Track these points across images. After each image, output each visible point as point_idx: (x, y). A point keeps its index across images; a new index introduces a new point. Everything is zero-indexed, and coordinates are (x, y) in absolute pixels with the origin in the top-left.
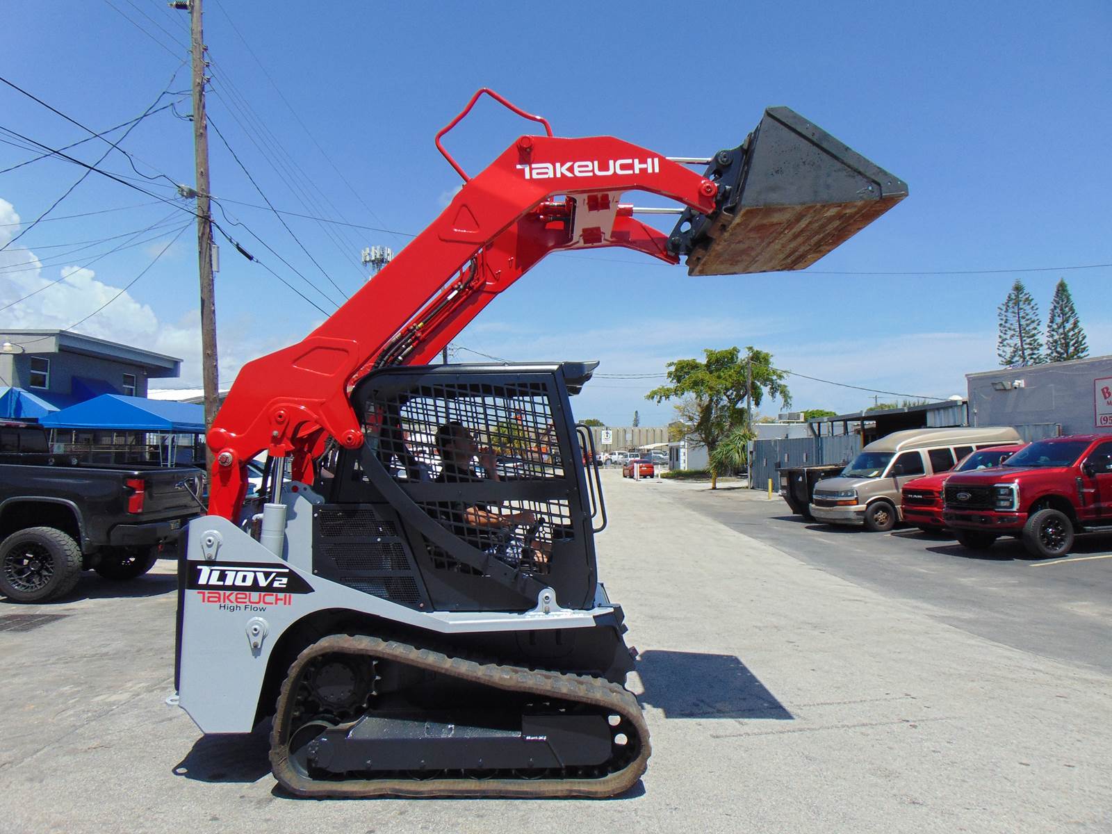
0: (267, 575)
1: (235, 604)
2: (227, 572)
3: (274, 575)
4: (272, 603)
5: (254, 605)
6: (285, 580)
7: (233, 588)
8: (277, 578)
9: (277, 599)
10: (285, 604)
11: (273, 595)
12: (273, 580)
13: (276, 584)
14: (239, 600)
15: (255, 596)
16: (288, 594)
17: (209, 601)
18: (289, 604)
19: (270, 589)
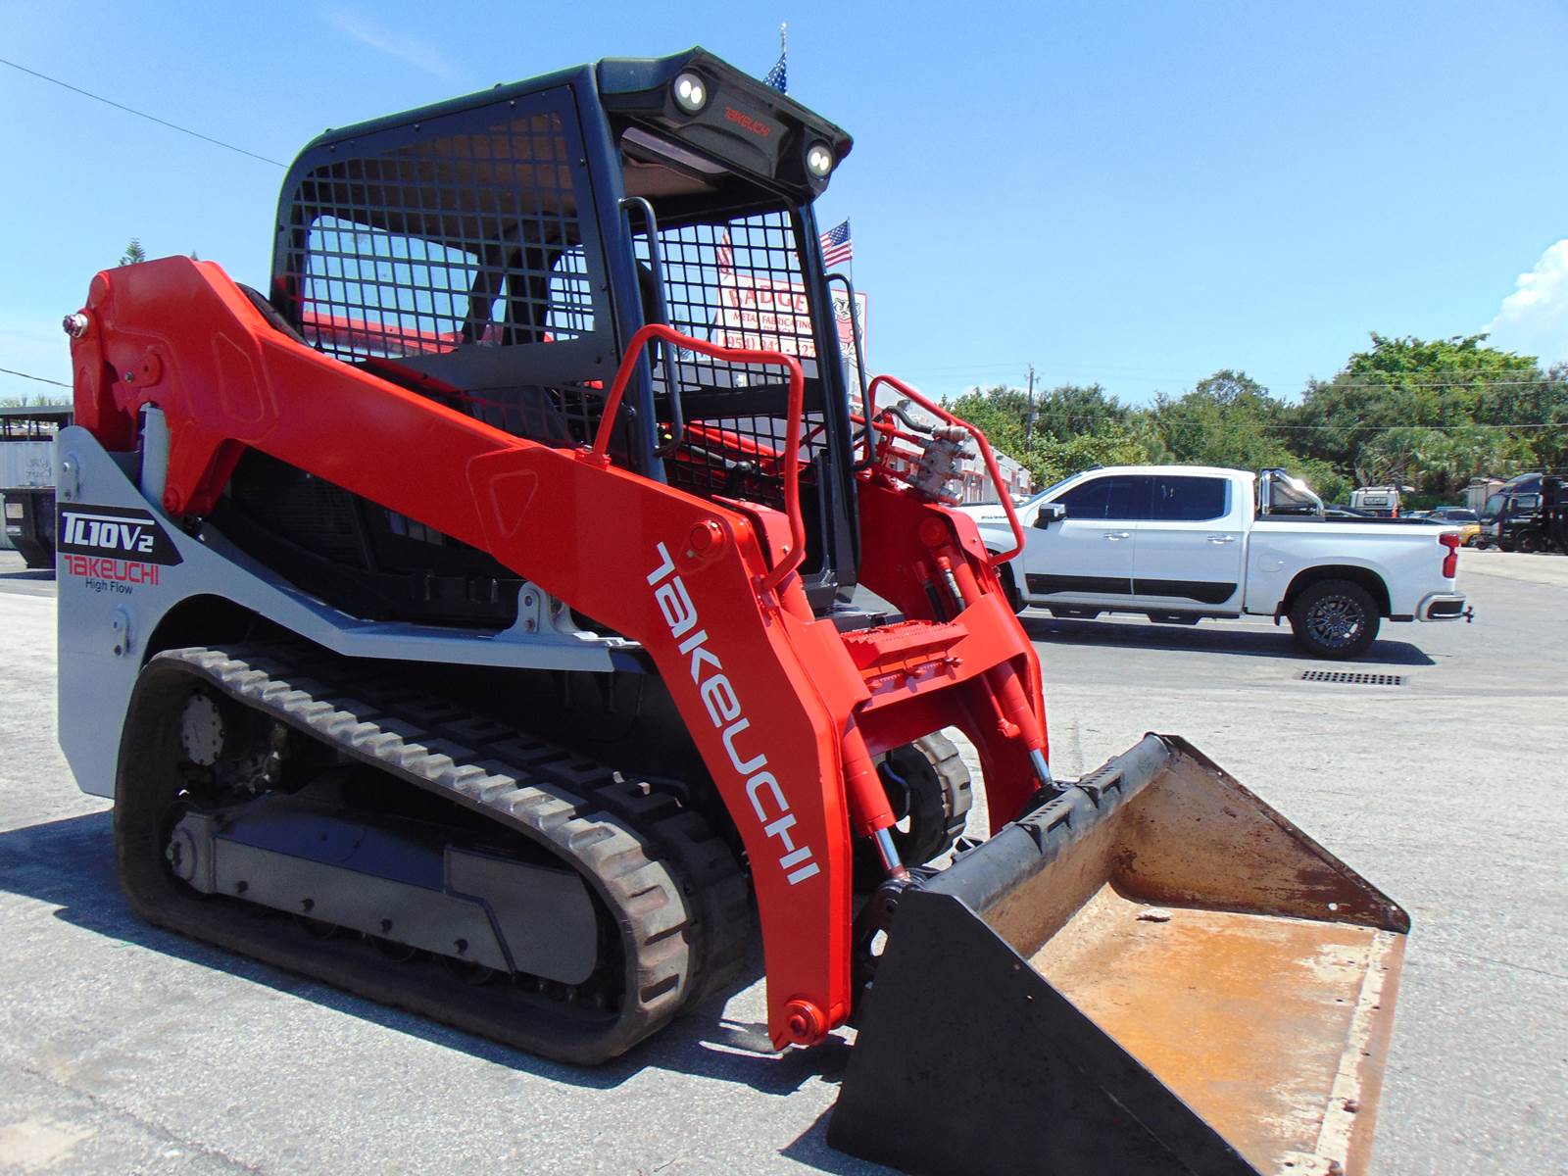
0: (132, 528)
1: (100, 579)
2: (92, 524)
3: (139, 528)
4: (137, 581)
5: (121, 583)
6: (150, 540)
7: (98, 551)
8: (142, 537)
9: (144, 574)
10: (152, 583)
11: (138, 566)
12: (139, 539)
13: (142, 548)
14: (105, 573)
15: (121, 563)
16: (155, 565)
17: (76, 573)
18: (157, 584)
19: (134, 555)
